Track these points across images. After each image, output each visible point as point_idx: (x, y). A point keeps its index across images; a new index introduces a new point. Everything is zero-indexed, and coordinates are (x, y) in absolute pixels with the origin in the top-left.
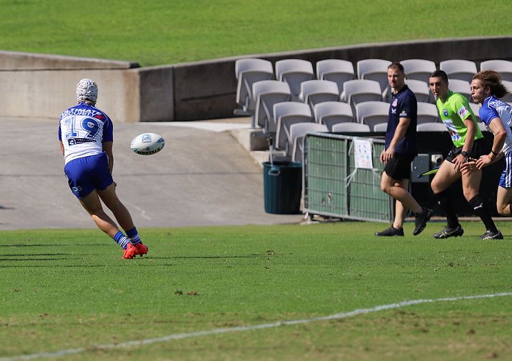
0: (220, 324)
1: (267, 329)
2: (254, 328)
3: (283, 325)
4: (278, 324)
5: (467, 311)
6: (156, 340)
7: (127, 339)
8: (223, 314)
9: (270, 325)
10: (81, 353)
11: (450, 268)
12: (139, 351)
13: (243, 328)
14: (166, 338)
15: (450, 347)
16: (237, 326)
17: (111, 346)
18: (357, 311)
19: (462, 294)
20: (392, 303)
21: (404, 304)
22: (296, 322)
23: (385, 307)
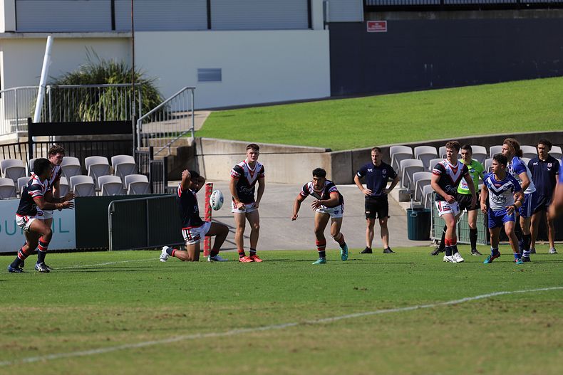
0: (381, 307)
1: (409, 311)
2: (402, 309)
3: (419, 308)
4: (417, 307)
5: (532, 299)
6: (342, 317)
7: (324, 317)
8: (383, 301)
9: (412, 308)
10: (296, 326)
11: (521, 273)
12: (332, 324)
13: (395, 310)
14: (348, 316)
15: (521, 321)
16: (391, 308)
17: (314, 321)
18: (464, 299)
19: (528, 288)
20: (485, 294)
21: (493, 294)
22: (427, 306)
23: (482, 296)
